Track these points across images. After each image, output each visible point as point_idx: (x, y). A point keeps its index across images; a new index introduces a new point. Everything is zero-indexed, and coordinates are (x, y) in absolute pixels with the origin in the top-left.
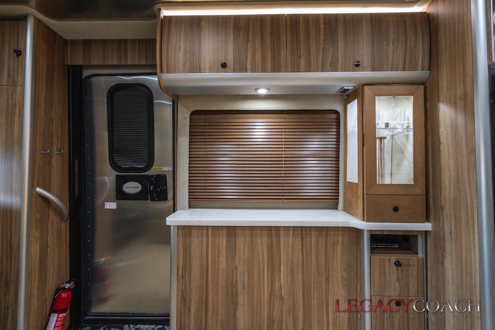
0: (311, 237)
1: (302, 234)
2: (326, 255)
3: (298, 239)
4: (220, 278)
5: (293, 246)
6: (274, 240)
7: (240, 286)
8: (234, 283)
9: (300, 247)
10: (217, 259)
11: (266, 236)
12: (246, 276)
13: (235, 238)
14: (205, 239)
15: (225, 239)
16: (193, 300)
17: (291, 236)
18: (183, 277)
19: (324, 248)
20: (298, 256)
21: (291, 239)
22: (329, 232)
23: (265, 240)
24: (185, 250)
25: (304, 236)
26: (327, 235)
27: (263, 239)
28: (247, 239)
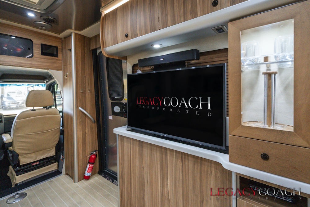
0: (189, 162)
1: (182, 158)
2: (201, 180)
3: (179, 160)
4: (136, 171)
5: (176, 165)
6: (164, 156)
7: (146, 181)
8: (143, 177)
9: (181, 167)
10: (134, 159)
11: (159, 152)
12: (149, 175)
13: (143, 148)
14: (129, 145)
15: (138, 147)
16: (125, 179)
17: (174, 157)
18: (121, 164)
19: (199, 174)
20: (179, 174)
21: (174, 159)
22: (203, 162)
23: (158, 154)
24: (122, 149)
25: (183, 159)
26: (201, 164)
27: (157, 153)
28: (149, 151)
